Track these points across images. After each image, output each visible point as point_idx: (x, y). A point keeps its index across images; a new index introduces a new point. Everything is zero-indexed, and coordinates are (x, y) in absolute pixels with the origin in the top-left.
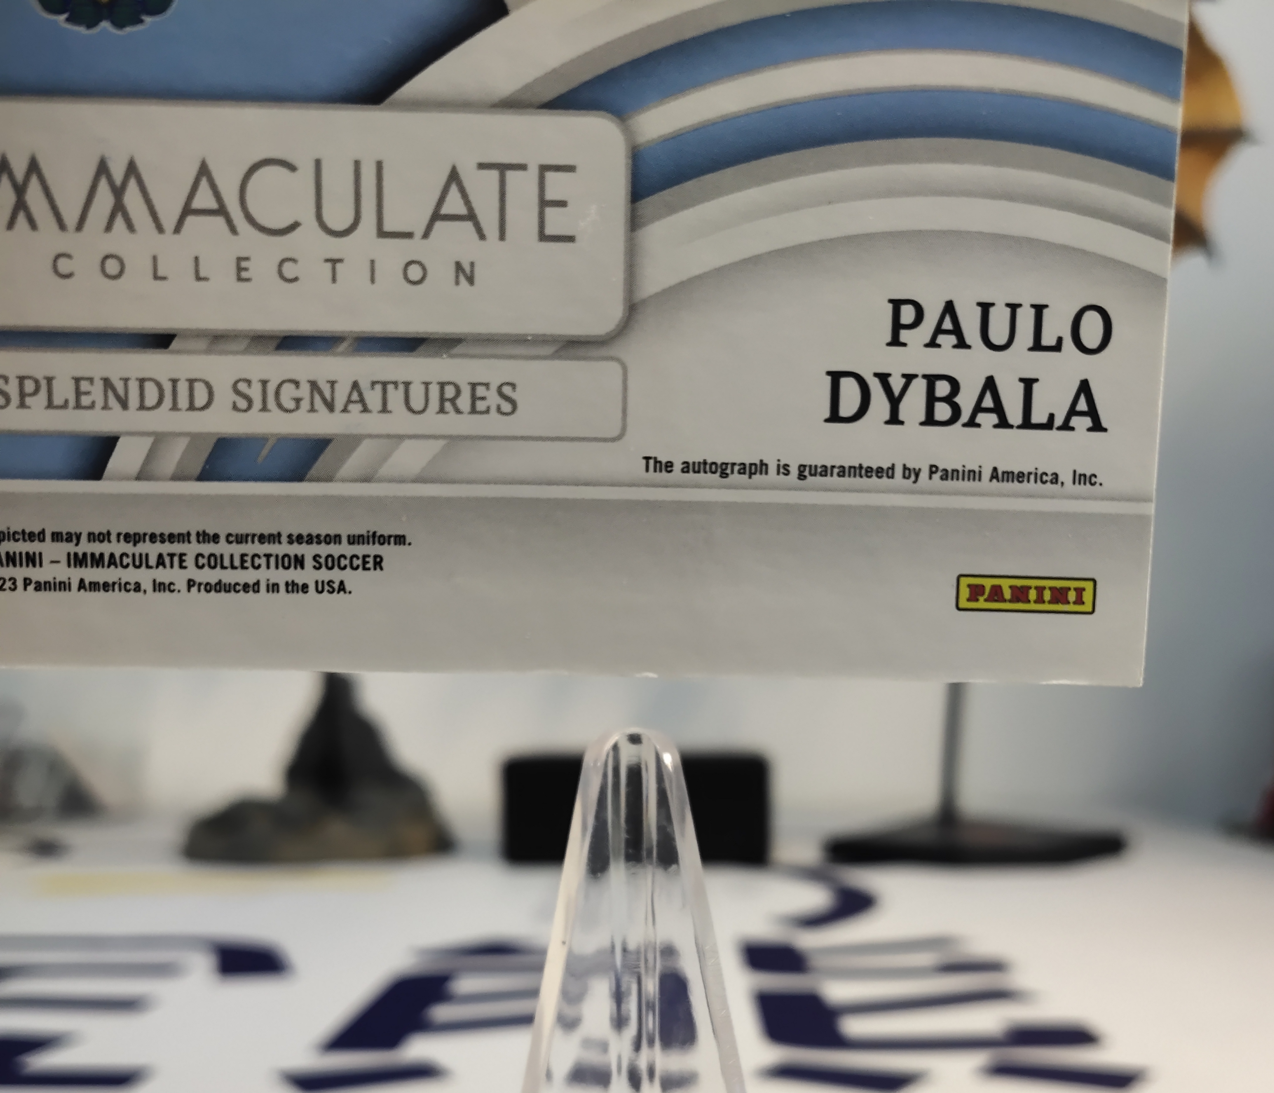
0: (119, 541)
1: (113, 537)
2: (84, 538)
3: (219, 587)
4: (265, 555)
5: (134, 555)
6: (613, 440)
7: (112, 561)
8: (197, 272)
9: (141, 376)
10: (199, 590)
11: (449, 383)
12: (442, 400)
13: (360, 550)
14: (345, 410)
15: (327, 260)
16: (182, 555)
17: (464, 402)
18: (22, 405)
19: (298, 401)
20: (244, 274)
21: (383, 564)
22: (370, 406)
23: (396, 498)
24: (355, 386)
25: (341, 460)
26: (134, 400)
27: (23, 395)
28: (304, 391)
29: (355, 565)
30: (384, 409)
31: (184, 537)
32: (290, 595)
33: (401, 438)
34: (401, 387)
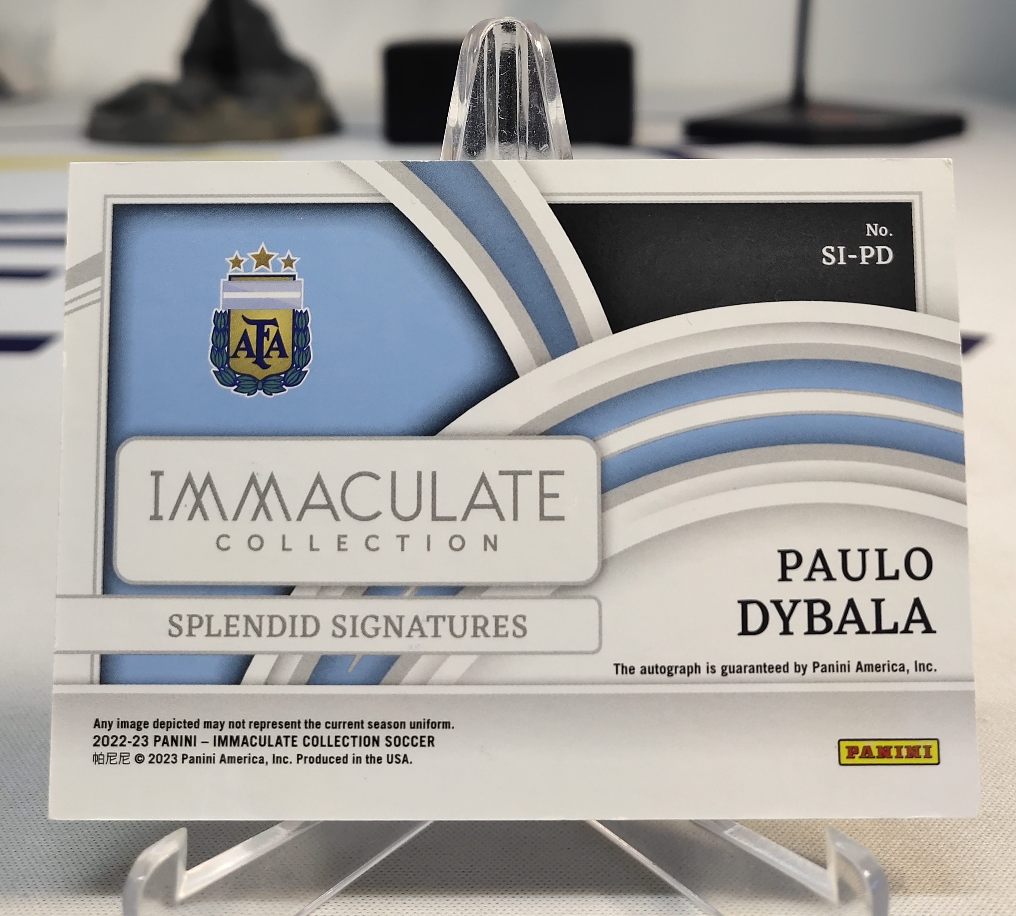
0: (250, 727)
1: (247, 725)
2: (226, 725)
3: (319, 760)
4: (352, 737)
5: (260, 737)
6: (594, 653)
7: (245, 742)
8: (311, 545)
9: (271, 614)
10: (305, 762)
11: (480, 616)
12: (475, 628)
13: (418, 732)
14: (409, 636)
15: (398, 536)
16: (293, 737)
17: (490, 629)
18: (190, 634)
19: (377, 630)
20: (342, 546)
21: (434, 742)
22: (426, 634)
23: (443, 695)
24: (416, 619)
25: (407, 669)
26: (265, 630)
27: (191, 627)
28: (381, 623)
29: (415, 744)
30: (436, 635)
31: (296, 724)
32: (369, 765)
33: (447, 654)
34: (448, 620)
